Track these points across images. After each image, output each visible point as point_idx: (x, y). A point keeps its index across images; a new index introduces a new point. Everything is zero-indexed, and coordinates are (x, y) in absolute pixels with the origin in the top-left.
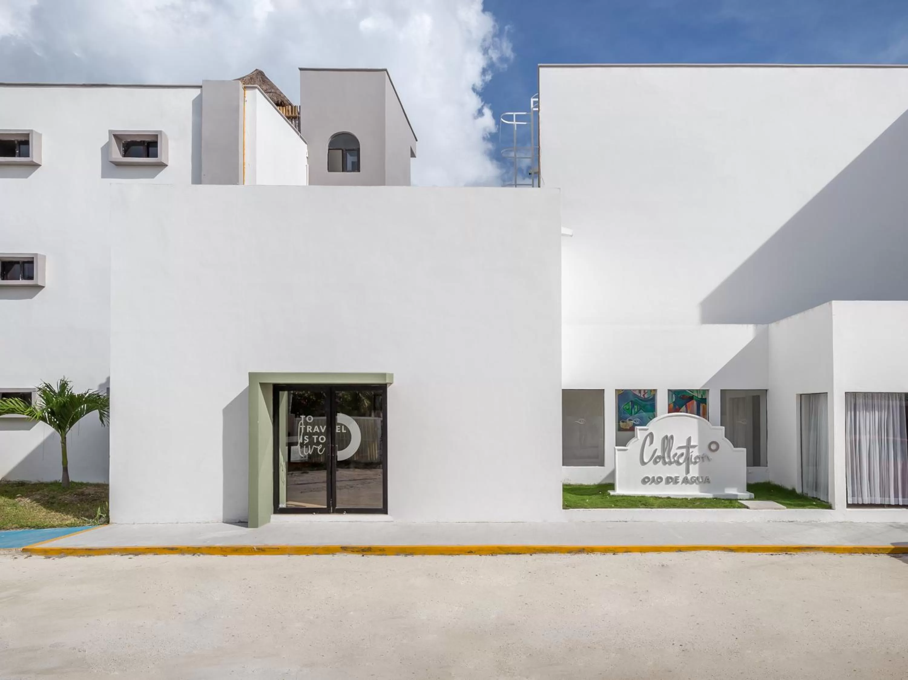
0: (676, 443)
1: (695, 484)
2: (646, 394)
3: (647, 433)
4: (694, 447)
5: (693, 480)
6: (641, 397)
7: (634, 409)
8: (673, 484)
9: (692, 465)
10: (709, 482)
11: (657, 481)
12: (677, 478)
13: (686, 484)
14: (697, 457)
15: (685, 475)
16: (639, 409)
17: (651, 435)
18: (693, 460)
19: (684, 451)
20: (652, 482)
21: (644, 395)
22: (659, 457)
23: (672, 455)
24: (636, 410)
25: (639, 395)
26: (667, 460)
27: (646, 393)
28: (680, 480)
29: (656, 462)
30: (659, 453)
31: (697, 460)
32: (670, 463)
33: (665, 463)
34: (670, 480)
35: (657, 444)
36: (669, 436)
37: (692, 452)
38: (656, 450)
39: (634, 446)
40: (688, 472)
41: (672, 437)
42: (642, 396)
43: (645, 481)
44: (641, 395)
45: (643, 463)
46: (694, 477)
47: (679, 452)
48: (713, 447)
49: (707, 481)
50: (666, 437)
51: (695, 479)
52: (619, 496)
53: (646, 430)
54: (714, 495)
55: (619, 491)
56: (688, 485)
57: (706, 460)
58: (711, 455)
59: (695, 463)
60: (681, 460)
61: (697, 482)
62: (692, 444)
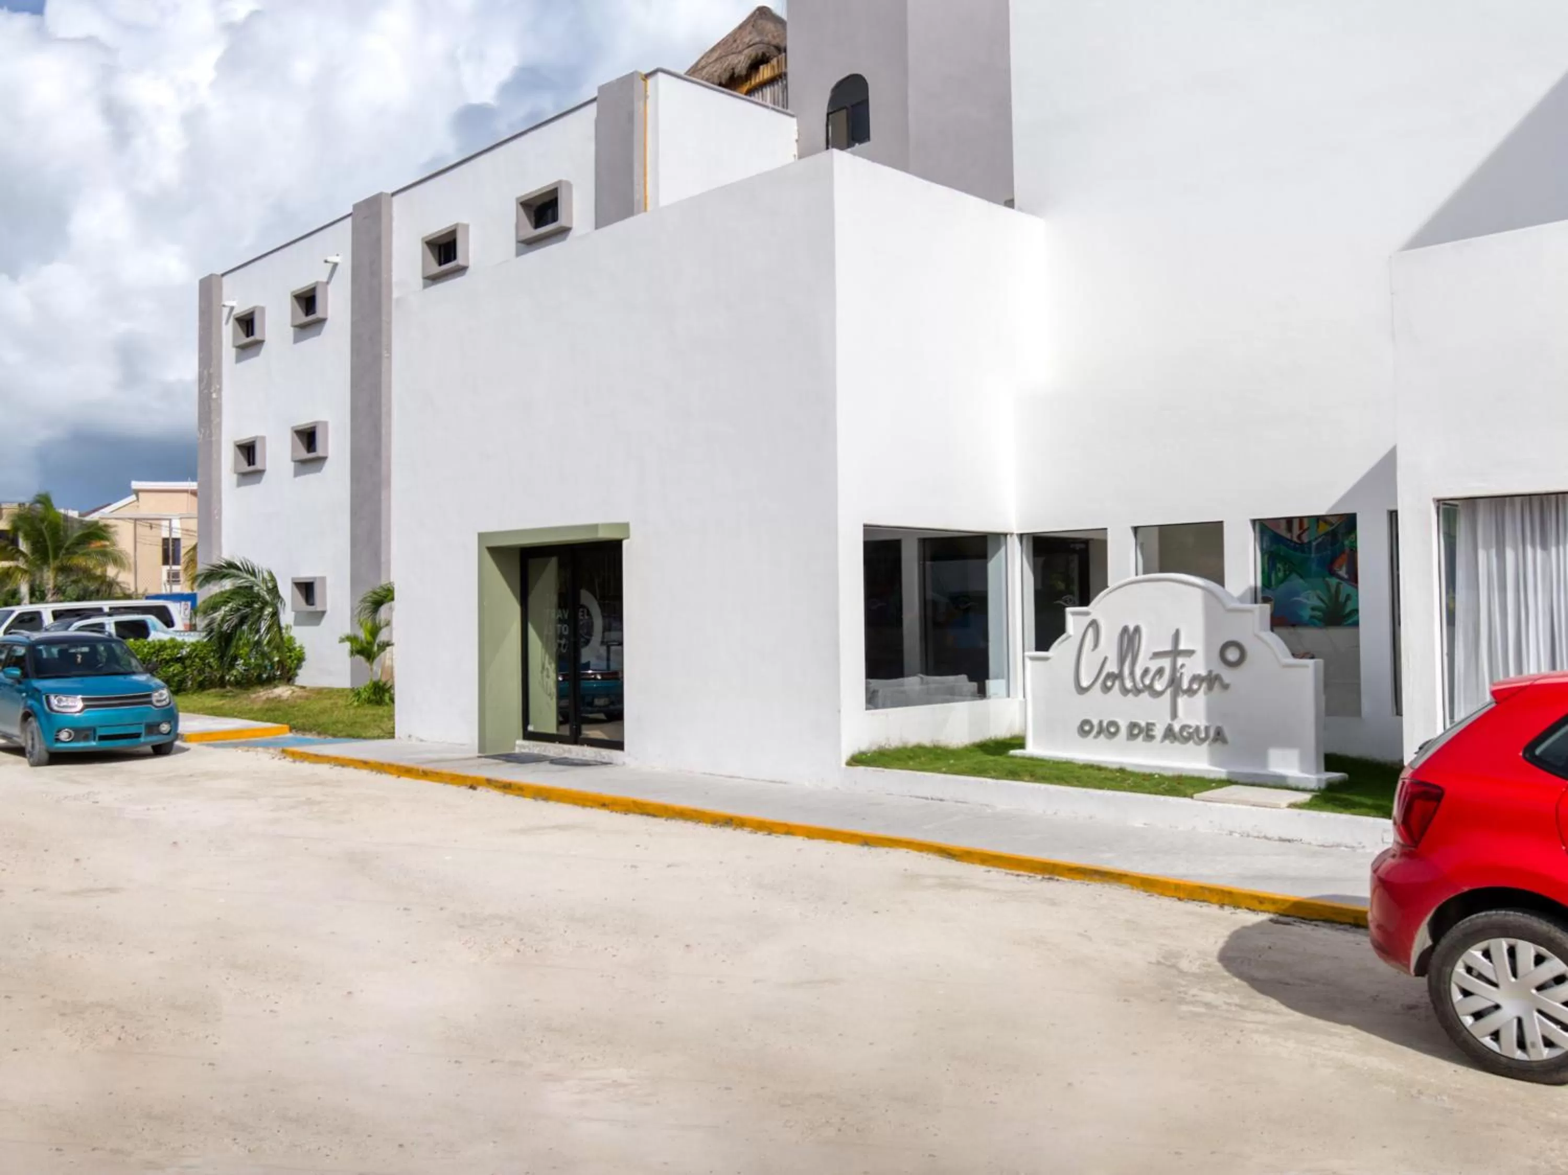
0: (1146, 647)
1: (1191, 742)
2: (1307, 533)
3: (1087, 620)
4: (1190, 653)
5: (1185, 734)
6: (1291, 541)
7: (1276, 574)
8: (1144, 740)
9: (1185, 696)
10: (1224, 741)
11: (1109, 730)
12: (1150, 726)
13: (1172, 742)
14: (1195, 678)
15: (1169, 721)
16: (1287, 573)
17: (1094, 624)
18: (1185, 686)
19: (1166, 663)
20: (1099, 733)
21: (1299, 537)
22: (1110, 676)
23: (1138, 672)
24: (1281, 575)
25: (1288, 536)
26: (1129, 685)
27: (1304, 531)
28: (1159, 732)
29: (1106, 689)
30: (1111, 667)
31: (1195, 686)
32: (1137, 691)
33: (1125, 691)
34: (1135, 731)
35: (1109, 646)
36: (1131, 628)
37: (1182, 666)
38: (1106, 659)
39: (1061, 649)
40: (1174, 715)
41: (1137, 630)
42: (1295, 539)
43: (1085, 729)
44: (1292, 537)
45: (1082, 690)
46: (1190, 727)
47: (1154, 666)
48: (1232, 655)
49: (1219, 736)
50: (1125, 630)
51: (1191, 730)
52: (1032, 759)
53: (1087, 614)
54: (1229, 773)
55: (1033, 749)
56: (1177, 744)
57: (1217, 685)
58: (1227, 675)
59: (1191, 692)
60: (1158, 686)
61: (1196, 738)
62: (1182, 646)
